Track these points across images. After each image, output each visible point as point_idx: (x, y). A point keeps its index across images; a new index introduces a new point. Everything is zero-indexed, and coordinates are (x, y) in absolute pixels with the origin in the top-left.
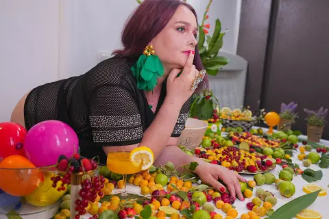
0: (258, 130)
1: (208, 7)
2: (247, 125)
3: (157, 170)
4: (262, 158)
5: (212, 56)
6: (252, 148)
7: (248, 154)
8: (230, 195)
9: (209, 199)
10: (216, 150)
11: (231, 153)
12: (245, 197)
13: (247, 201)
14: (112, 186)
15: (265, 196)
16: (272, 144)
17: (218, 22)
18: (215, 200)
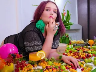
0: (87, 47)
1: (64, 7)
2: (82, 45)
3: (48, 60)
4: (87, 54)
5: (67, 22)
6: (84, 52)
7: (82, 53)
8: (75, 66)
9: (67, 68)
10: (71, 53)
11: (76, 54)
12: (81, 67)
13: (81, 68)
14: (32, 66)
15: (88, 66)
16: (91, 50)
17: (68, 11)
18: (69, 69)
